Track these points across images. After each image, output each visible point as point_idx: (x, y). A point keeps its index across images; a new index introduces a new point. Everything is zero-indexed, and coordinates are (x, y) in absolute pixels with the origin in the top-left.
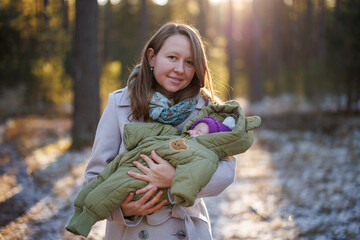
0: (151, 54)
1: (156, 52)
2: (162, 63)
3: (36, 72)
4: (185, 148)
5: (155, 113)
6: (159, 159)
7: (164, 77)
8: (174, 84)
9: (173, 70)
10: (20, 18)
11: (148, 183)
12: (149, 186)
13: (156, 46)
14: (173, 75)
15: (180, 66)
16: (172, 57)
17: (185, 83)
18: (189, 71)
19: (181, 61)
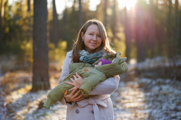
0: (82, 34)
1: (84, 33)
2: (87, 37)
3: (22, 47)
4: (88, 71)
5: (81, 58)
6: (79, 76)
7: (88, 43)
8: (93, 46)
9: (92, 40)
10: (21, 20)
11: (74, 86)
12: (74, 88)
13: (84, 31)
14: (92, 42)
15: (94, 38)
16: (91, 34)
17: (98, 45)
18: (99, 40)
19: (95, 36)
